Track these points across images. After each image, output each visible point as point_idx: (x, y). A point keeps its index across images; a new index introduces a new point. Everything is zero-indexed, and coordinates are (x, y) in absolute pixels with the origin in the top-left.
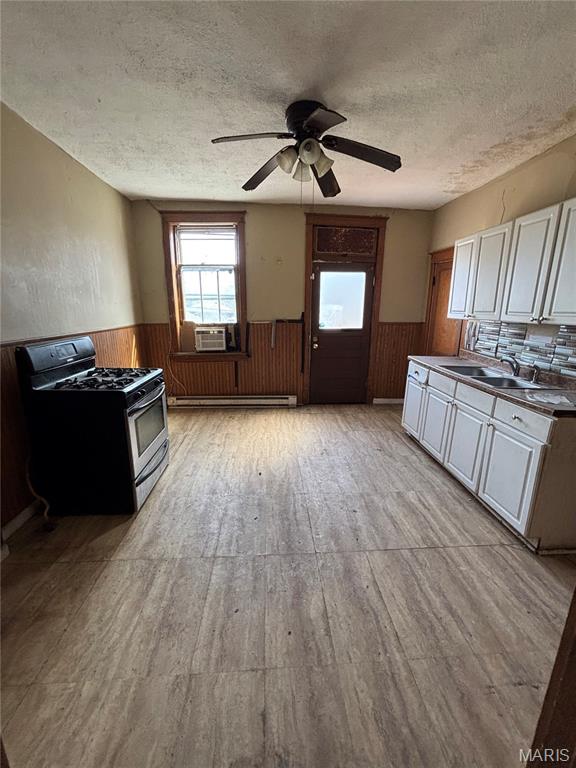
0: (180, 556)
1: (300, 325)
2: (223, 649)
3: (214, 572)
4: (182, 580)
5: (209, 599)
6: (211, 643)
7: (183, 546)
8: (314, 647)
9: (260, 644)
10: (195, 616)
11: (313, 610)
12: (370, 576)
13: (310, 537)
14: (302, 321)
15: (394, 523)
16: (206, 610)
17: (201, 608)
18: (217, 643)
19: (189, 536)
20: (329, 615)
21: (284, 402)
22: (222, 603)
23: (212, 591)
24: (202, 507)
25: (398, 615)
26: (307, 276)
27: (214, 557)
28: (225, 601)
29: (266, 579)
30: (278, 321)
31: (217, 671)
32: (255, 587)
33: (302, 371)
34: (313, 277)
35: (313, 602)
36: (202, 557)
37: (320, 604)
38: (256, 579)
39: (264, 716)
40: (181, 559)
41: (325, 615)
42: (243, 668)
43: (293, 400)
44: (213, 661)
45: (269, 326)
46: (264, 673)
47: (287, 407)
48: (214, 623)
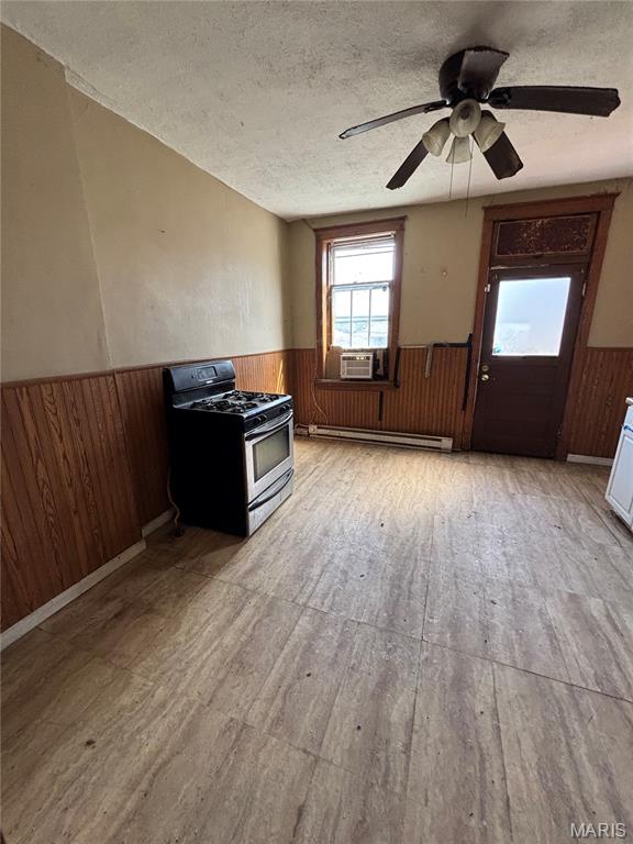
0: (273, 594)
1: (465, 351)
2: (282, 711)
3: (300, 622)
4: (266, 621)
5: (286, 650)
6: (273, 699)
7: (279, 585)
8: (383, 759)
9: (322, 724)
10: (267, 661)
11: (397, 713)
12: (490, 700)
13: (420, 617)
14: (469, 345)
15: (552, 637)
16: (280, 660)
17: (276, 657)
18: (278, 702)
19: (288, 576)
20: (416, 727)
21: (435, 444)
22: (297, 659)
23: (293, 640)
24: (310, 548)
25: (519, 773)
26: (480, 286)
27: (305, 605)
28: (301, 658)
30: (435, 345)
31: (270, 732)
32: (336, 655)
34: (488, 289)
35: (399, 701)
36: (293, 601)
37: (408, 709)
38: (341, 646)
39: (300, 812)
40: (273, 598)
41: (410, 726)
42: (298, 742)
43: (447, 443)
44: (269, 720)
45: (425, 350)
46: (316, 761)
47: (439, 451)
48: (282, 678)
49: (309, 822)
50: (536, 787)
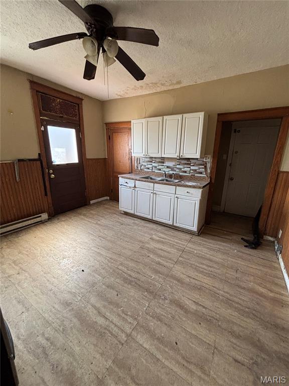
0: (110, 362)
2: (196, 365)
3: (141, 342)
4: (134, 372)
5: (159, 356)
6: (191, 371)
7: (102, 354)
8: (210, 318)
9: (201, 342)
10: (167, 374)
11: (194, 307)
12: (185, 276)
14: (39, 159)
16: (167, 363)
17: (164, 367)
18: (192, 367)
19: (95, 345)
20: (197, 301)
21: (38, 219)
22: (167, 350)
23: (155, 352)
24: (75, 320)
26: (38, 128)
27: (128, 335)
28: (166, 346)
29: (164, 316)
30: (19, 160)
31: (209, 375)
32: (166, 324)
33: (46, 195)
34: (43, 129)
35: (188, 303)
36: (123, 344)
37: (190, 302)
38: (161, 320)
39: (236, 361)
40: (114, 362)
41: (197, 303)
42: (210, 357)
44: (203, 376)
45: (12, 164)
46: (217, 349)
47: (42, 222)
48: (178, 362)
49: (239, 358)
50: (208, 278)
